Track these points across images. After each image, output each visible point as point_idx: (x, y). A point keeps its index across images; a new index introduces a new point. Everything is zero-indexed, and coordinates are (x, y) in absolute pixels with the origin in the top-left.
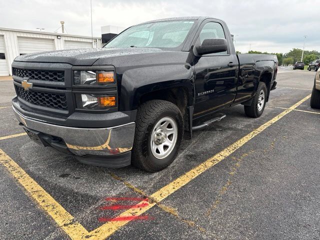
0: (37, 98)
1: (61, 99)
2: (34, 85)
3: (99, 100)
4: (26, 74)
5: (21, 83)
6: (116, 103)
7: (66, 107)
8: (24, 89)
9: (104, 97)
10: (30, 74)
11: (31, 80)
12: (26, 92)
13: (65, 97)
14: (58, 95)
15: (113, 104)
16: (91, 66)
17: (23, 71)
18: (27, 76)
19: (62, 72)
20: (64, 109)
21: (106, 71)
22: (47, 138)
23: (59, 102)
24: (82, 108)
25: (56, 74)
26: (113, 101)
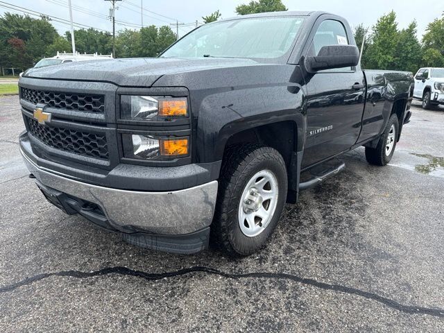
0: (58, 137)
1: (98, 141)
2: (54, 117)
3: (162, 145)
4: (40, 98)
5: (32, 112)
6: (189, 151)
7: (105, 155)
8: (37, 122)
9: (169, 140)
10: (48, 99)
11: (49, 109)
12: (41, 126)
13: (105, 139)
14: (93, 135)
15: (184, 151)
16: (150, 87)
17: (36, 93)
18: (43, 102)
19: (101, 97)
20: (102, 157)
21: (173, 97)
22: (73, 203)
23: (95, 145)
24: (133, 156)
25: (91, 100)
26: (183, 146)
